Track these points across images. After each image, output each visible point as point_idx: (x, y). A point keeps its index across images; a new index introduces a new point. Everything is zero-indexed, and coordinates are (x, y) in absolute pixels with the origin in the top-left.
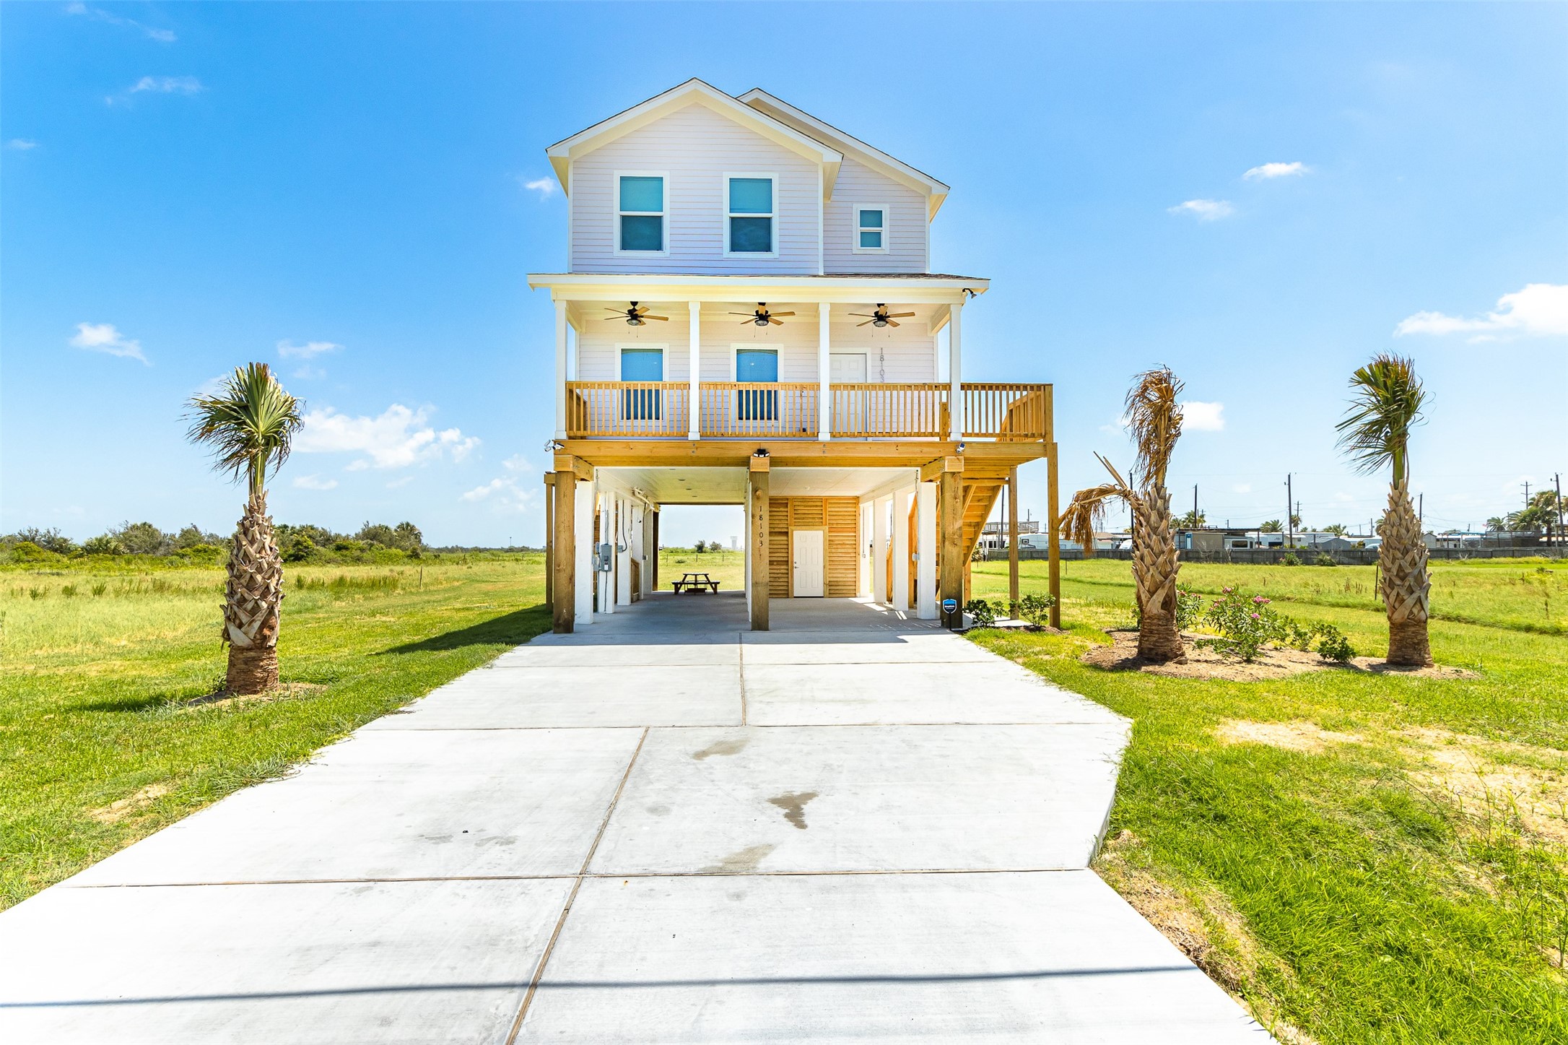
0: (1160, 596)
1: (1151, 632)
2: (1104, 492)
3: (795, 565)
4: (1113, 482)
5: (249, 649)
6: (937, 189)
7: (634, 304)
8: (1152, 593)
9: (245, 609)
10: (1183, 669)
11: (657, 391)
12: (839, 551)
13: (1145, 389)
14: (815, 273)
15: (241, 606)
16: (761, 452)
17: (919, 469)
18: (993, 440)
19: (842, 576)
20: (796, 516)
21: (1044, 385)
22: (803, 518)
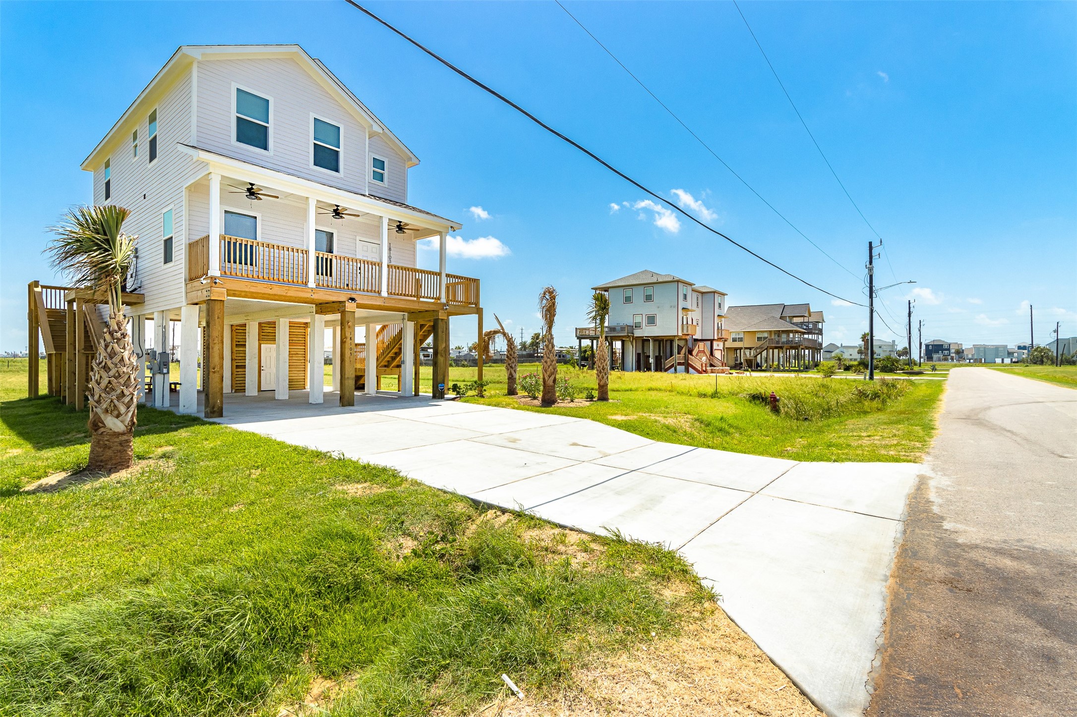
0: (552, 378)
1: (549, 392)
2: (496, 332)
3: (262, 368)
4: (500, 328)
5: (123, 434)
6: (415, 160)
7: (252, 184)
8: (550, 377)
9: (123, 402)
10: (558, 405)
11: (251, 247)
12: (294, 358)
13: (545, 294)
14: (363, 193)
15: (120, 400)
16: (353, 299)
17: (406, 314)
18: (432, 301)
19: (298, 375)
20: (263, 334)
21: (475, 280)
22: (268, 336)
